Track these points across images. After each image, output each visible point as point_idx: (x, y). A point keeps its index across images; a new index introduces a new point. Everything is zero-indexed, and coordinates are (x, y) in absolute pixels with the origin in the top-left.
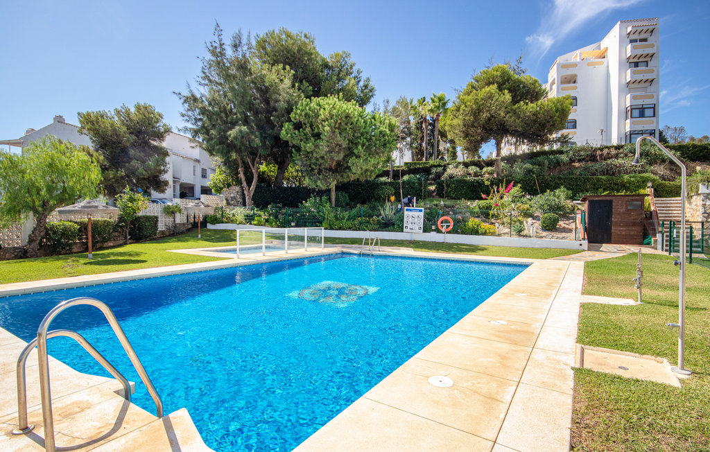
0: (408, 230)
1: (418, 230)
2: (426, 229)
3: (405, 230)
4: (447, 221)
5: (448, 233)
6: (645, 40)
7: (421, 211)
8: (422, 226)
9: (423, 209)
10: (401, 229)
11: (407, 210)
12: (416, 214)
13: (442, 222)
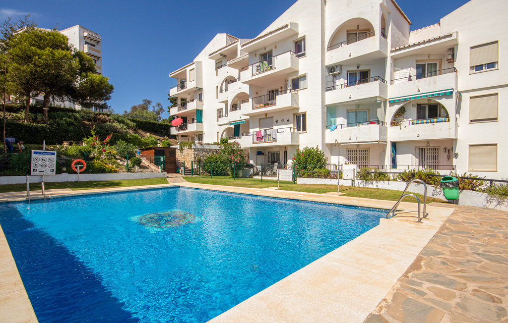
0: (38, 173)
1: (50, 172)
2: (59, 171)
3: (32, 173)
4: (79, 163)
5: (81, 173)
6: (94, 46)
7: (54, 154)
8: (55, 168)
9: (56, 152)
10: (28, 172)
11: (35, 153)
12: (47, 157)
13: (75, 164)
